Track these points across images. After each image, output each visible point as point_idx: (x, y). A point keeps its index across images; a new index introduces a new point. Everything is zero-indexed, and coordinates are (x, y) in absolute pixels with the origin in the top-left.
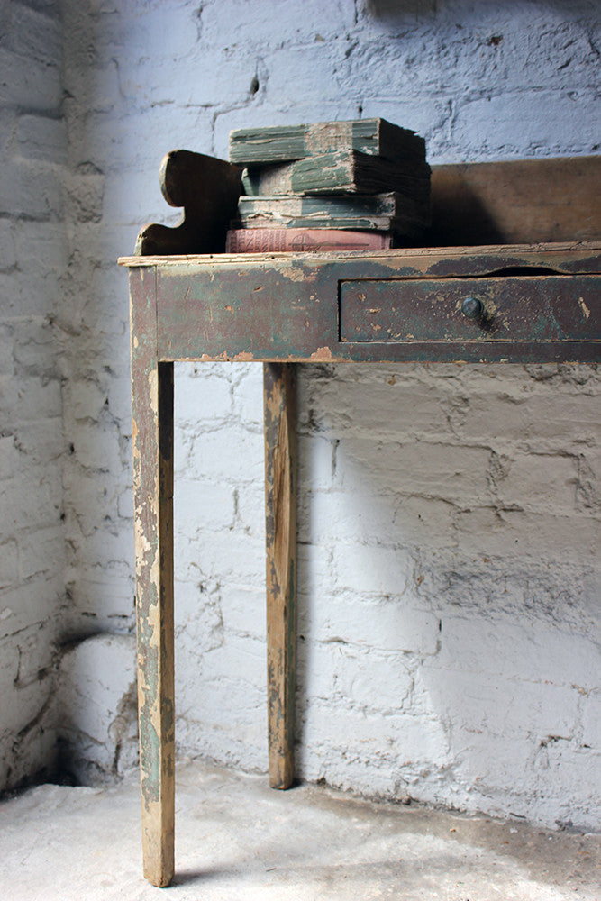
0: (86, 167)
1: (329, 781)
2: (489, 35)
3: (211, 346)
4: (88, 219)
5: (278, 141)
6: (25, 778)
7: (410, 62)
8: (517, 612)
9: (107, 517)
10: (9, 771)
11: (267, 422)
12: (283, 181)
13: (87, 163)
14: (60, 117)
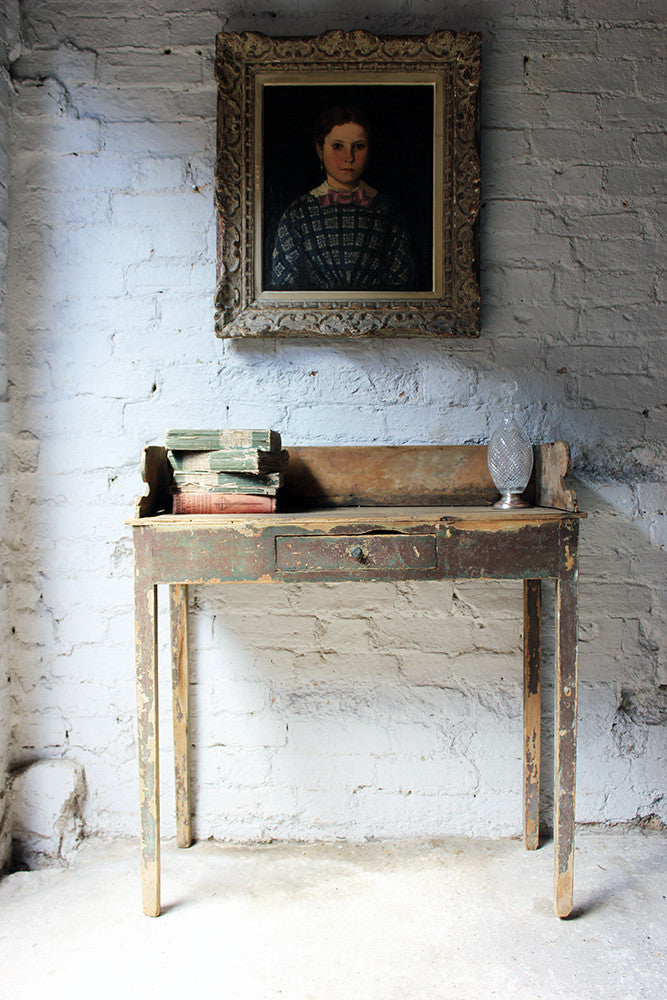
0: (27, 434)
1: (216, 837)
2: (310, 370)
3: (191, 575)
4: (27, 469)
5: (202, 438)
7: (259, 381)
8: (336, 714)
9: (44, 677)
11: (172, 608)
12: (202, 462)
13: (26, 431)
14: (8, 400)
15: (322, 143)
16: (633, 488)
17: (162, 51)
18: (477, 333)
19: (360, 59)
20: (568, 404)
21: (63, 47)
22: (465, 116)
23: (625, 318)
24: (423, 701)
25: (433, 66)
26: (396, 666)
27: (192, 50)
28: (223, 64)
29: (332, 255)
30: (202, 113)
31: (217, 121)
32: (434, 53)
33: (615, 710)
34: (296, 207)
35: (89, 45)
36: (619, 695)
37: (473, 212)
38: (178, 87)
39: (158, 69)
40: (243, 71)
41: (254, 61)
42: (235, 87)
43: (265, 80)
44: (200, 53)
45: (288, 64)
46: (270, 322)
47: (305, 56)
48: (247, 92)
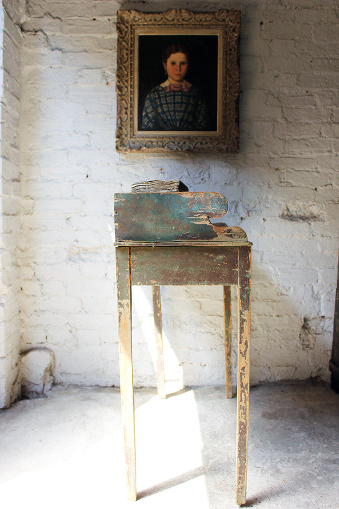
0: (28, 197)
1: (115, 385)
2: (160, 168)
4: (27, 214)
6: (15, 399)
9: (36, 311)
10: (11, 397)
13: (28, 196)
14: (19, 181)
15: (166, 62)
16: (310, 224)
17: (92, 19)
18: (238, 151)
19: (184, 23)
20: (280, 184)
21: (45, 17)
22: (233, 49)
23: (307, 145)
24: (211, 323)
25: (218, 26)
26: (199, 306)
27: (106, 18)
28: (120, 24)
29: (170, 114)
30: (110, 48)
31: (117, 52)
32: (218, 20)
33: (301, 327)
34: (154, 92)
35: (58, 16)
36: (303, 320)
37: (236, 94)
38: (99, 36)
39: (91, 27)
40: (129, 28)
41: (134, 23)
42: (126, 35)
43: (140, 32)
44: (109, 20)
45: (151, 25)
46: (141, 145)
47: (158, 21)
48: (131, 38)
